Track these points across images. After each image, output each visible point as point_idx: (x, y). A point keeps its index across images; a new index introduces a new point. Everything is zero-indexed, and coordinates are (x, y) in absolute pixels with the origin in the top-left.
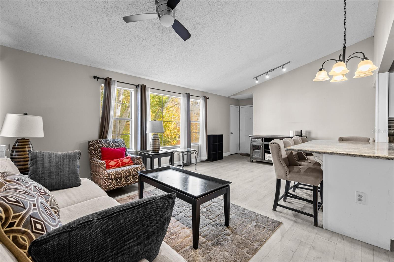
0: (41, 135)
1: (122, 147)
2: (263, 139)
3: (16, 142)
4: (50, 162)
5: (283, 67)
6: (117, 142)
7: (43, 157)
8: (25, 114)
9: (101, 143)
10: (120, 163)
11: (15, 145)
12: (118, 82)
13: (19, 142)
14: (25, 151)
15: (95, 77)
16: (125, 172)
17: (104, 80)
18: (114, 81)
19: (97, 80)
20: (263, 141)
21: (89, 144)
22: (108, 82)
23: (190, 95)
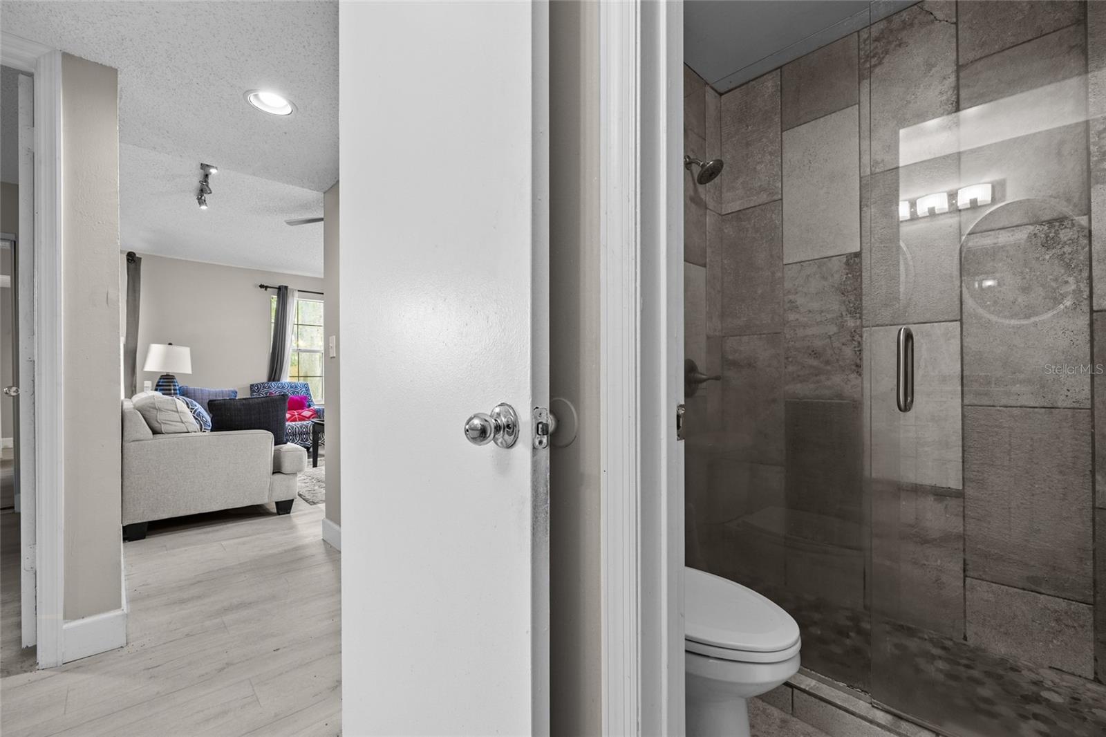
0: (188, 370)
1: (303, 393)
3: (160, 379)
4: (202, 399)
6: (296, 387)
7: (194, 393)
8: (170, 344)
9: (269, 387)
10: (297, 416)
11: (159, 382)
12: (299, 291)
13: (164, 379)
14: (170, 390)
15: (262, 286)
16: (301, 427)
17: (277, 290)
18: (293, 290)
19: (266, 290)
21: (251, 388)
22: (282, 292)
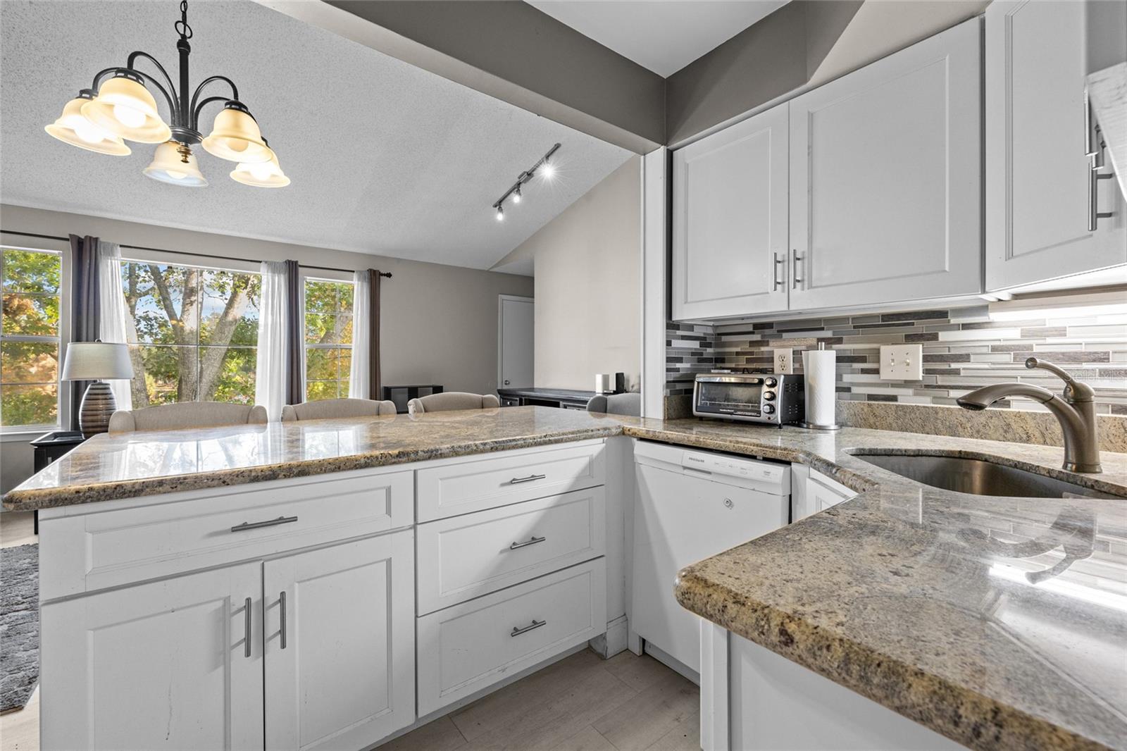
2: (521, 400)
23: (300, 263)
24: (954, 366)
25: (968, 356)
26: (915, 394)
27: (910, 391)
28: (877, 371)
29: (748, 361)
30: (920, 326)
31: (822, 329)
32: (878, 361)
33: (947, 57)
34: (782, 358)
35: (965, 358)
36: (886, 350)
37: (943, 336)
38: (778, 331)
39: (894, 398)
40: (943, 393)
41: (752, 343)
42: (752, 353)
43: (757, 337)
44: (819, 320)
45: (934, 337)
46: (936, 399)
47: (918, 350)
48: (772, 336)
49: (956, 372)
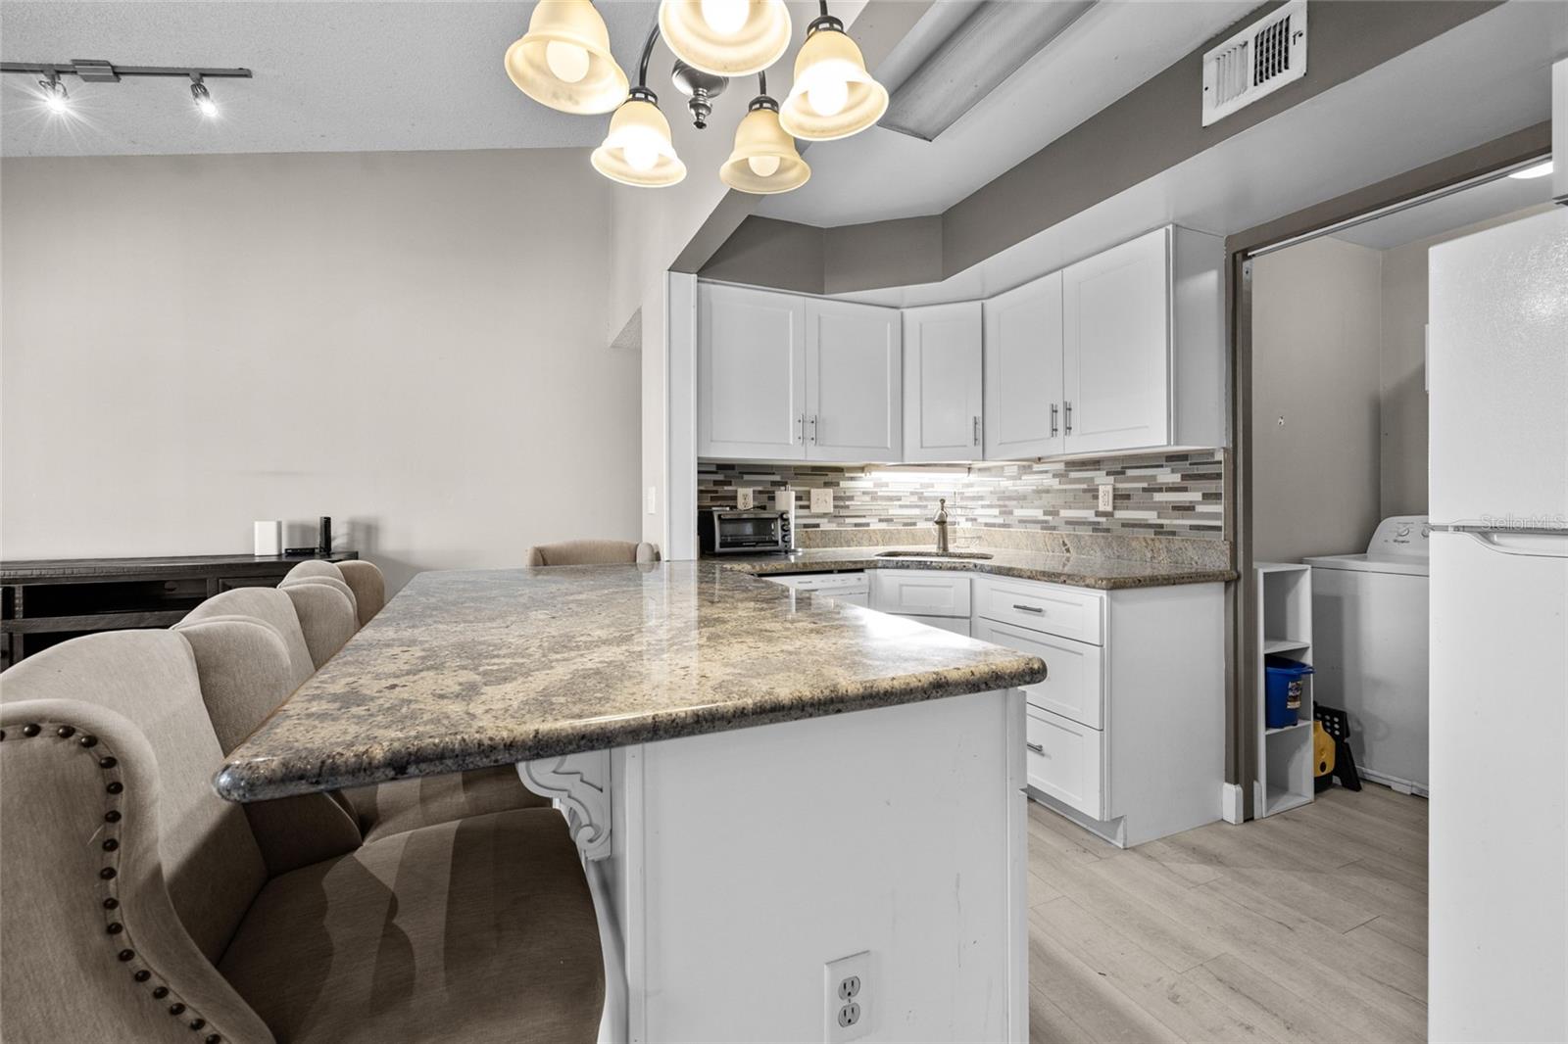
2: (19, 594)
5: (198, 89)
20: (19, 609)
24: (847, 503)
25: (853, 497)
26: (829, 522)
27: (826, 520)
28: (808, 507)
29: (712, 499)
30: (831, 476)
31: (774, 474)
32: (809, 500)
33: (889, 325)
34: (745, 497)
35: (851, 498)
36: (813, 491)
37: (843, 484)
38: (740, 473)
39: (818, 526)
40: (842, 520)
41: (716, 483)
42: (716, 492)
43: (720, 477)
44: (772, 467)
45: (838, 484)
46: (839, 525)
47: (830, 491)
48: (734, 477)
49: (848, 507)
